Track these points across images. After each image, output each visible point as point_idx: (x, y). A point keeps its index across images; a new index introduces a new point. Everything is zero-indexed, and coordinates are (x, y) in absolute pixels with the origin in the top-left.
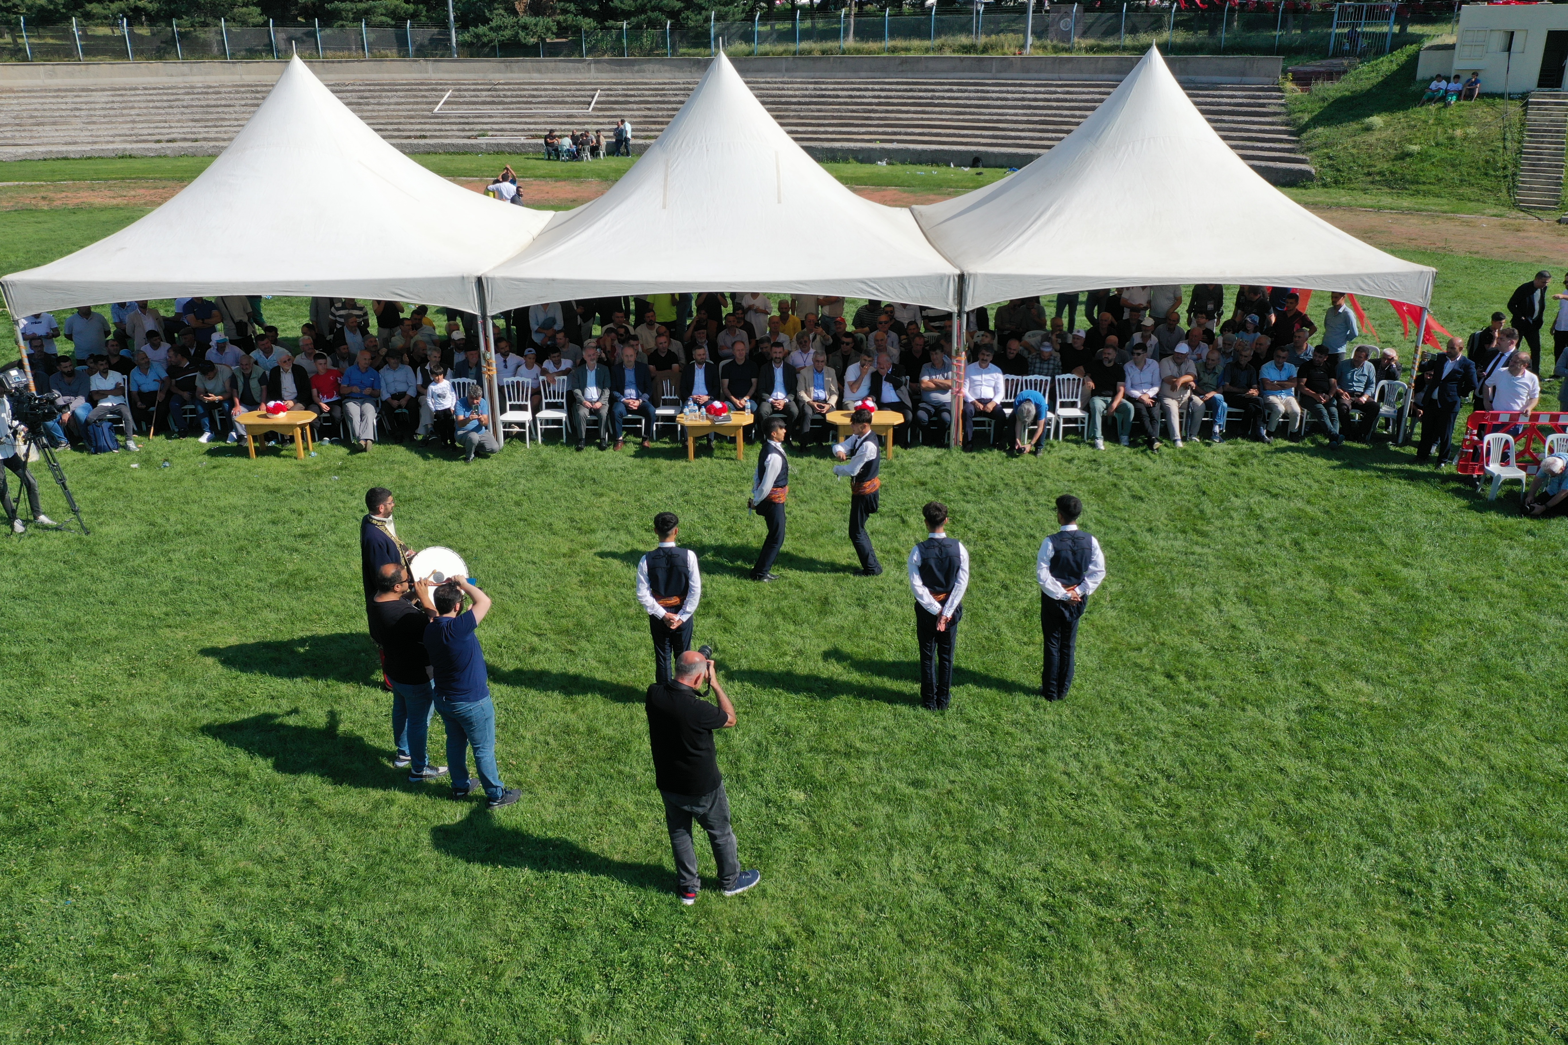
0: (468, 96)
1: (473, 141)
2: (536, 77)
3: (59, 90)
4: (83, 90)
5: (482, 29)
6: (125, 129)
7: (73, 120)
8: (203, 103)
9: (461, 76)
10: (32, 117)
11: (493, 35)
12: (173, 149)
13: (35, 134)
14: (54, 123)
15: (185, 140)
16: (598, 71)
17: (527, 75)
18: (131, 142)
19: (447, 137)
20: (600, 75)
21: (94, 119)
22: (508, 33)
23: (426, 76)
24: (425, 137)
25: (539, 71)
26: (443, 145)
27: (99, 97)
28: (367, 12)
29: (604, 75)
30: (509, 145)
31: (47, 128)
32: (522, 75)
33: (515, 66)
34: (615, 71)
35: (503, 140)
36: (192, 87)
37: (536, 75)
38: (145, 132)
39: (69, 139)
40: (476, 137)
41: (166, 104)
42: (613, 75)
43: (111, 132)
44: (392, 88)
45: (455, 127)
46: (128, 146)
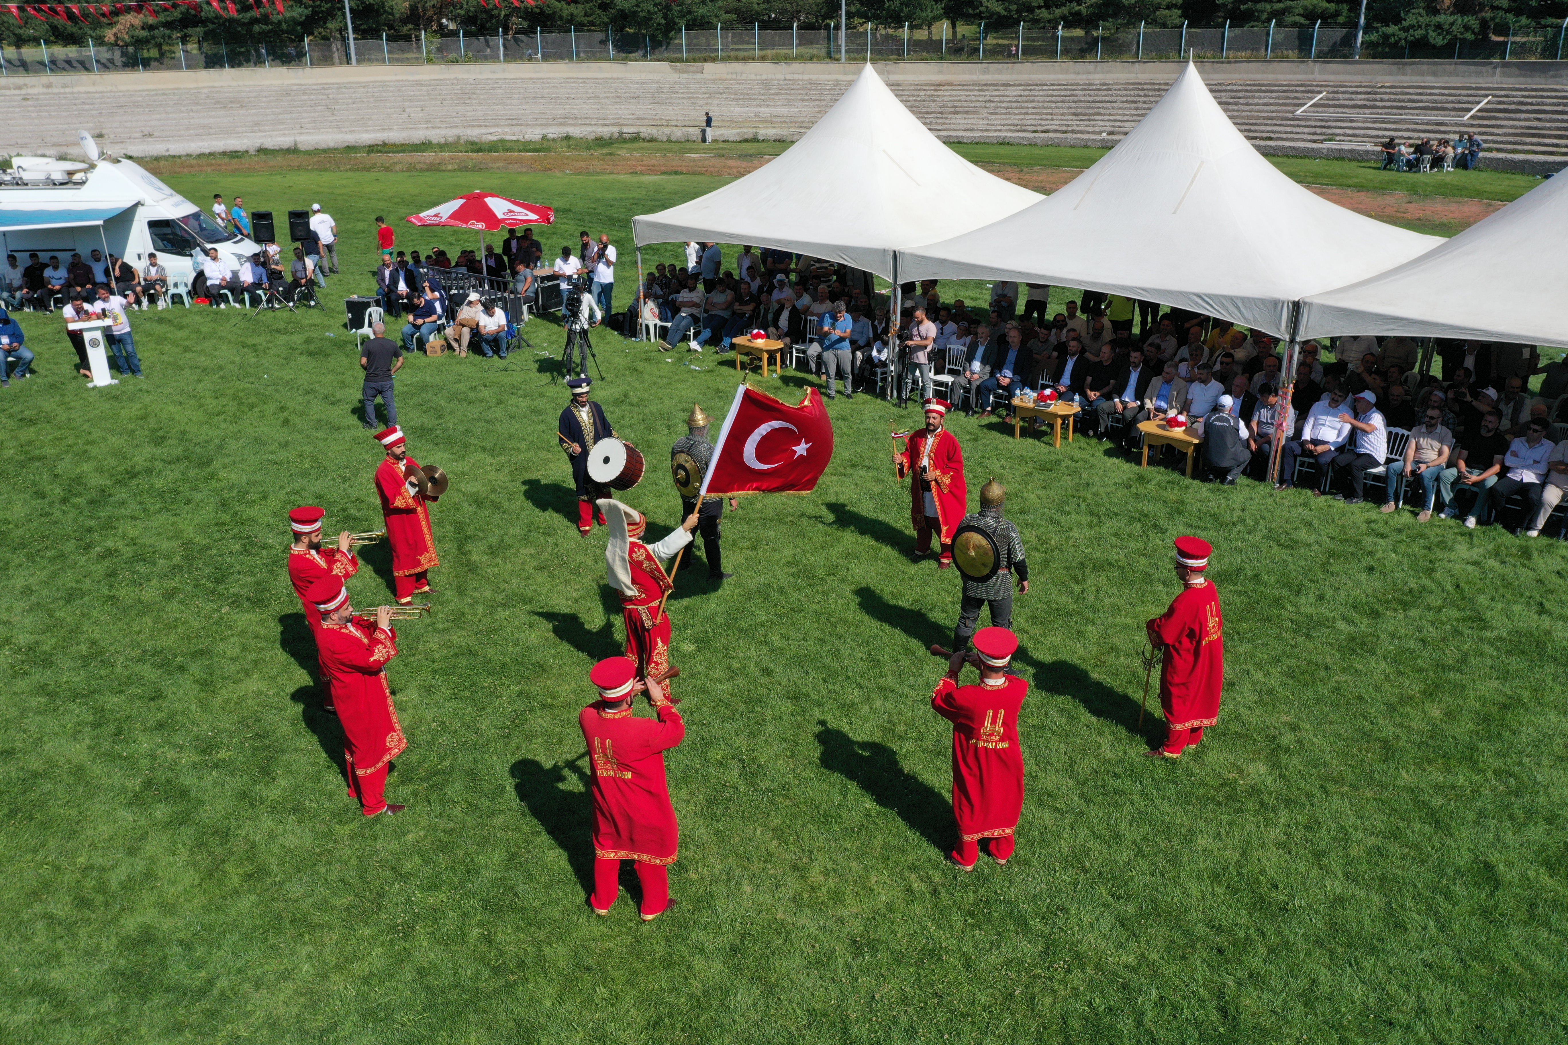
0: (1342, 99)
1: (1315, 146)
2: (1430, 80)
3: (986, 85)
4: (1004, 85)
5: (1392, 29)
6: (1015, 119)
7: (981, 110)
8: (1091, 99)
9: (1348, 78)
10: (954, 107)
11: (1403, 35)
12: (1043, 139)
13: (948, 121)
14: (967, 113)
15: (1056, 131)
16: (1504, 75)
17: (1419, 78)
18: (1013, 131)
19: (1293, 140)
20: (1505, 79)
21: (998, 110)
22: (1419, 33)
23: (1310, 77)
24: (1270, 139)
25: (1435, 74)
26: (1284, 147)
27: (1013, 91)
28: (1283, 12)
29: (1510, 80)
30: (1351, 151)
31: (959, 116)
32: (1414, 78)
33: (1408, 69)
34: (1524, 76)
35: (1346, 146)
36: (1091, 84)
37: (1430, 78)
38: (1029, 123)
39: (969, 127)
40: (1321, 142)
41: (1060, 99)
42: (1522, 79)
43: (1003, 122)
44: (1269, 88)
45: (1306, 130)
46: (1009, 134)
